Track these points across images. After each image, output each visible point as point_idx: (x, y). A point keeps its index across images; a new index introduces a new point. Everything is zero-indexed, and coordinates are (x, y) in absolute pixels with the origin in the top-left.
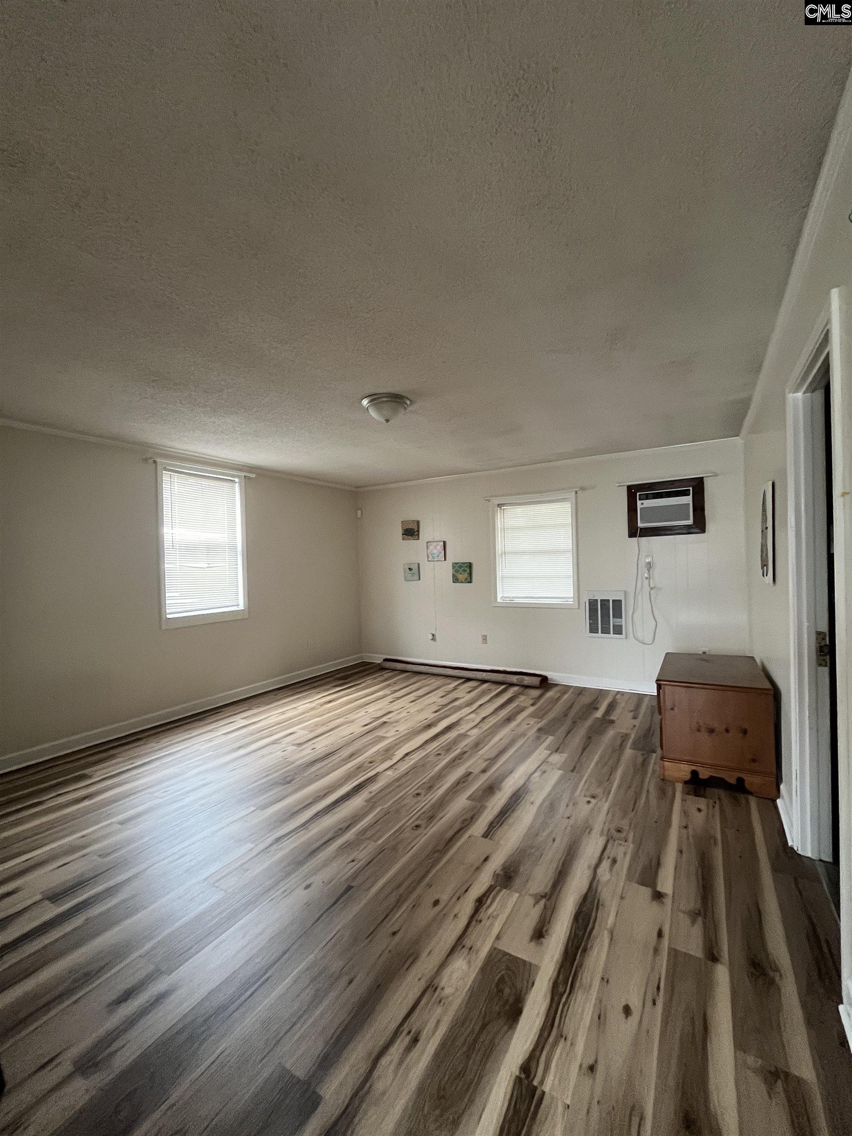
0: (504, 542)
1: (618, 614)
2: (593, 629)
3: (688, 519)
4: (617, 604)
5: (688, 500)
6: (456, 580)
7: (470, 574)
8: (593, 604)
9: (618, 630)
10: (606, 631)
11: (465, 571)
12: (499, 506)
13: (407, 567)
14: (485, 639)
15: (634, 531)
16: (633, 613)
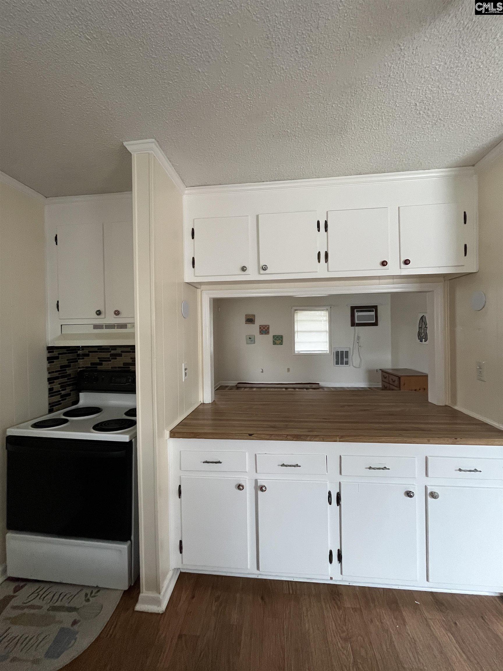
0: (298, 327)
1: (347, 357)
2: (337, 363)
3: (374, 320)
4: (347, 352)
5: (373, 313)
6: (274, 343)
7: (282, 341)
8: (337, 353)
9: (347, 363)
10: (342, 363)
11: (280, 339)
12: (296, 310)
13: (248, 337)
14: (288, 370)
15: (353, 324)
16: (352, 356)
